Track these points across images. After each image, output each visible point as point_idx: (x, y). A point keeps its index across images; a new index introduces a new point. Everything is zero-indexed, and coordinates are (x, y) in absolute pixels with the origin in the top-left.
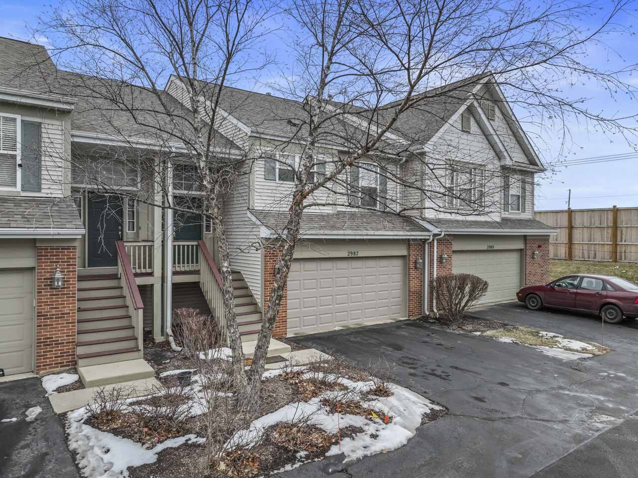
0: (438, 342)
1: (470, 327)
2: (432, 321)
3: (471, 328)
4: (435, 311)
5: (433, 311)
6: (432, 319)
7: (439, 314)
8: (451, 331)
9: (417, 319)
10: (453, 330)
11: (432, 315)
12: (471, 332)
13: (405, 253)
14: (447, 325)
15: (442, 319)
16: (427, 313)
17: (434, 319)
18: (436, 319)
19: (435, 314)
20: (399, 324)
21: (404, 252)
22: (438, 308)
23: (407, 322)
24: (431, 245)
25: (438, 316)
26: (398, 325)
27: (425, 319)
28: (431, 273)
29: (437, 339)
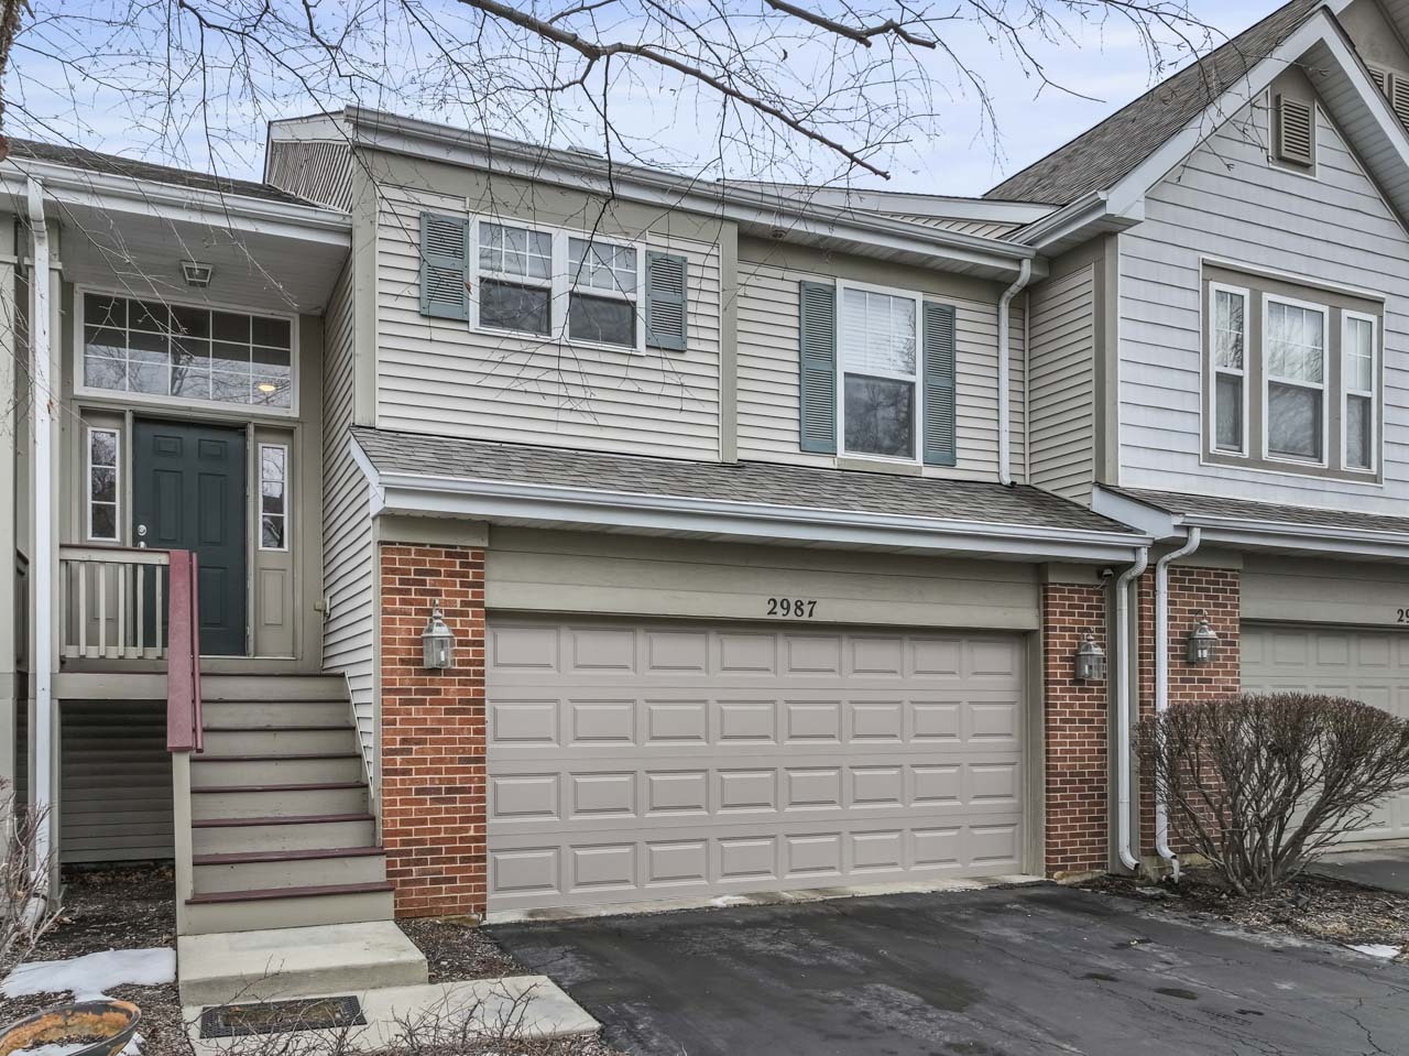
0: (1171, 978)
1: (1336, 923)
2: (1148, 891)
3: (1343, 927)
4: (1166, 852)
5: (1155, 853)
6: (1150, 883)
7: (1183, 868)
8: (1240, 934)
9: (1086, 884)
10: (1252, 929)
11: (1150, 868)
12: (1341, 941)
13: (1027, 618)
14: (1222, 908)
15: (1194, 886)
16: (1130, 860)
17: (1160, 884)
18: (1169, 884)
19: (1163, 865)
20: (998, 897)
21: (1024, 616)
22: (1176, 840)
23: (1035, 891)
24: (1144, 587)
25: (1177, 874)
26: (993, 902)
27: (1123, 883)
28: (1145, 701)
29: (1162, 965)
